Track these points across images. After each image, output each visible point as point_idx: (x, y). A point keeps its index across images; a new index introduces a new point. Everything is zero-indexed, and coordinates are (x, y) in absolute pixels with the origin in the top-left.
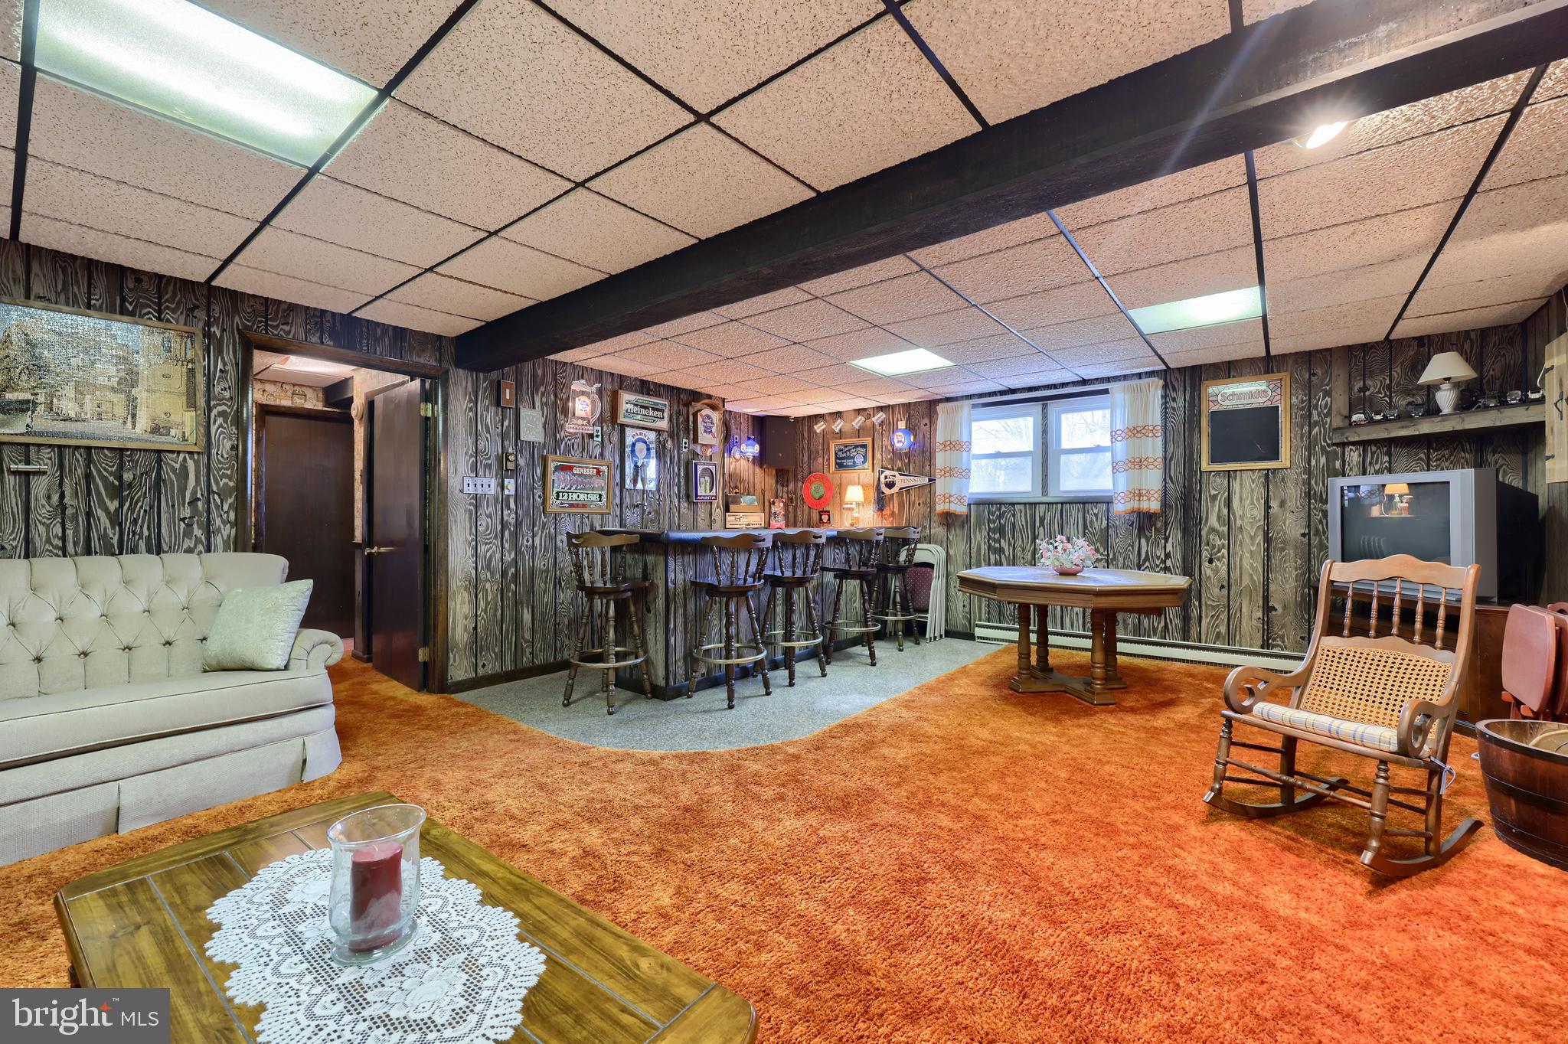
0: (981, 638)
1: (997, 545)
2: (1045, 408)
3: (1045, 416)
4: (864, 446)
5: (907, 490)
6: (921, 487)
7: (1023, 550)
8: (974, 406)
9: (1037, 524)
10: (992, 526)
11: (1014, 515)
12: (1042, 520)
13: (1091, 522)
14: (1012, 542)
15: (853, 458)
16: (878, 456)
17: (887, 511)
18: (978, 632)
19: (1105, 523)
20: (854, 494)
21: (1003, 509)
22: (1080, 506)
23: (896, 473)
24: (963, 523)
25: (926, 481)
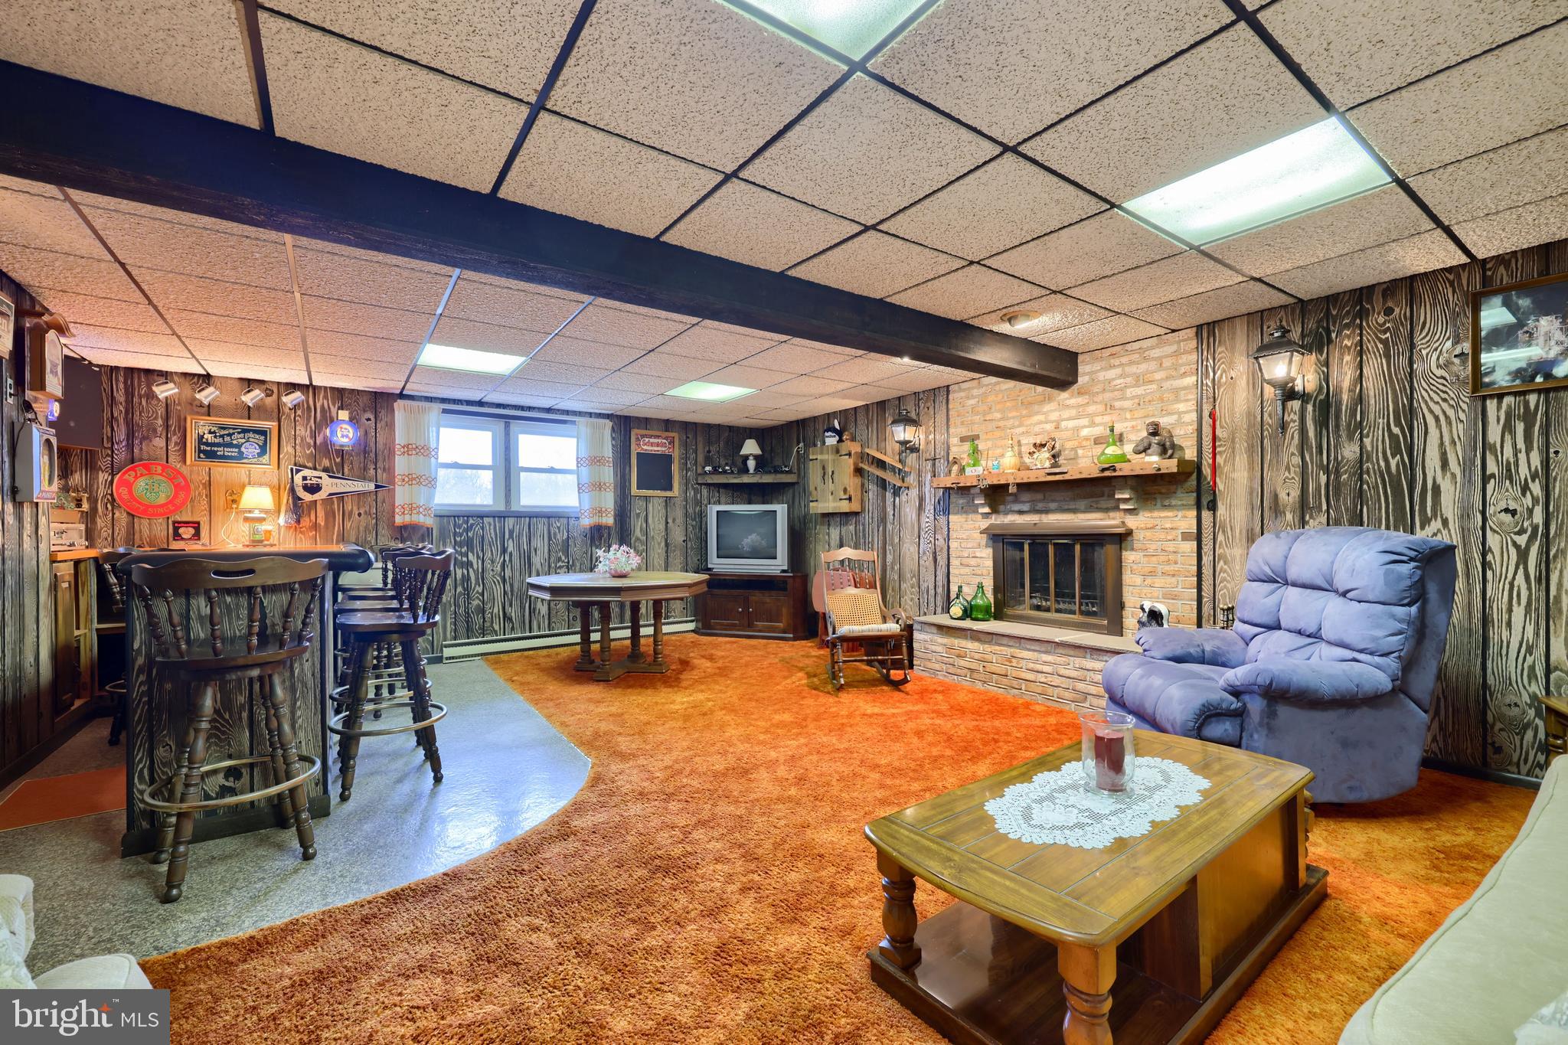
0: (450, 658)
1: (465, 559)
2: (507, 426)
3: (507, 434)
4: (263, 433)
5: (341, 496)
6: (361, 495)
7: (493, 562)
8: (445, 411)
9: (507, 536)
10: (458, 539)
11: (483, 528)
12: (511, 532)
13: (555, 534)
14: (481, 555)
15: (239, 446)
16: (288, 448)
17: (306, 522)
18: (448, 652)
19: (566, 534)
20: (258, 498)
21: (471, 521)
22: (545, 520)
23: (324, 475)
24: (423, 535)
25: (371, 486)
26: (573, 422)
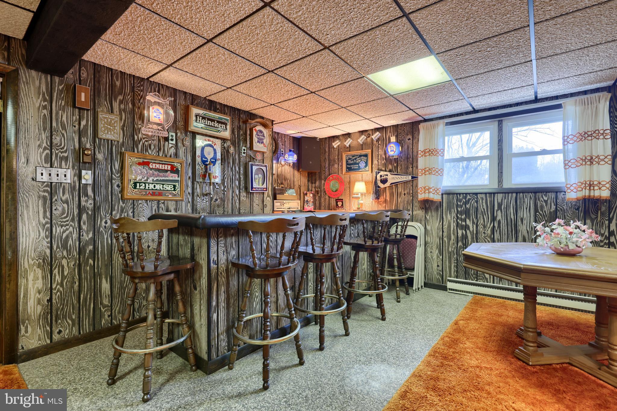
0: (452, 290)
1: (464, 223)
2: (500, 123)
3: (500, 129)
4: (366, 156)
5: (396, 184)
6: (405, 183)
7: (485, 227)
8: (447, 124)
9: (496, 208)
10: (459, 209)
11: (477, 202)
12: (500, 205)
13: (542, 207)
14: (475, 221)
15: (358, 164)
16: (375, 162)
17: (382, 199)
18: (450, 285)
19: (553, 207)
20: (360, 187)
21: (468, 197)
22: (532, 195)
23: (388, 173)
24: (437, 207)
25: (410, 178)
26: (559, 106)
